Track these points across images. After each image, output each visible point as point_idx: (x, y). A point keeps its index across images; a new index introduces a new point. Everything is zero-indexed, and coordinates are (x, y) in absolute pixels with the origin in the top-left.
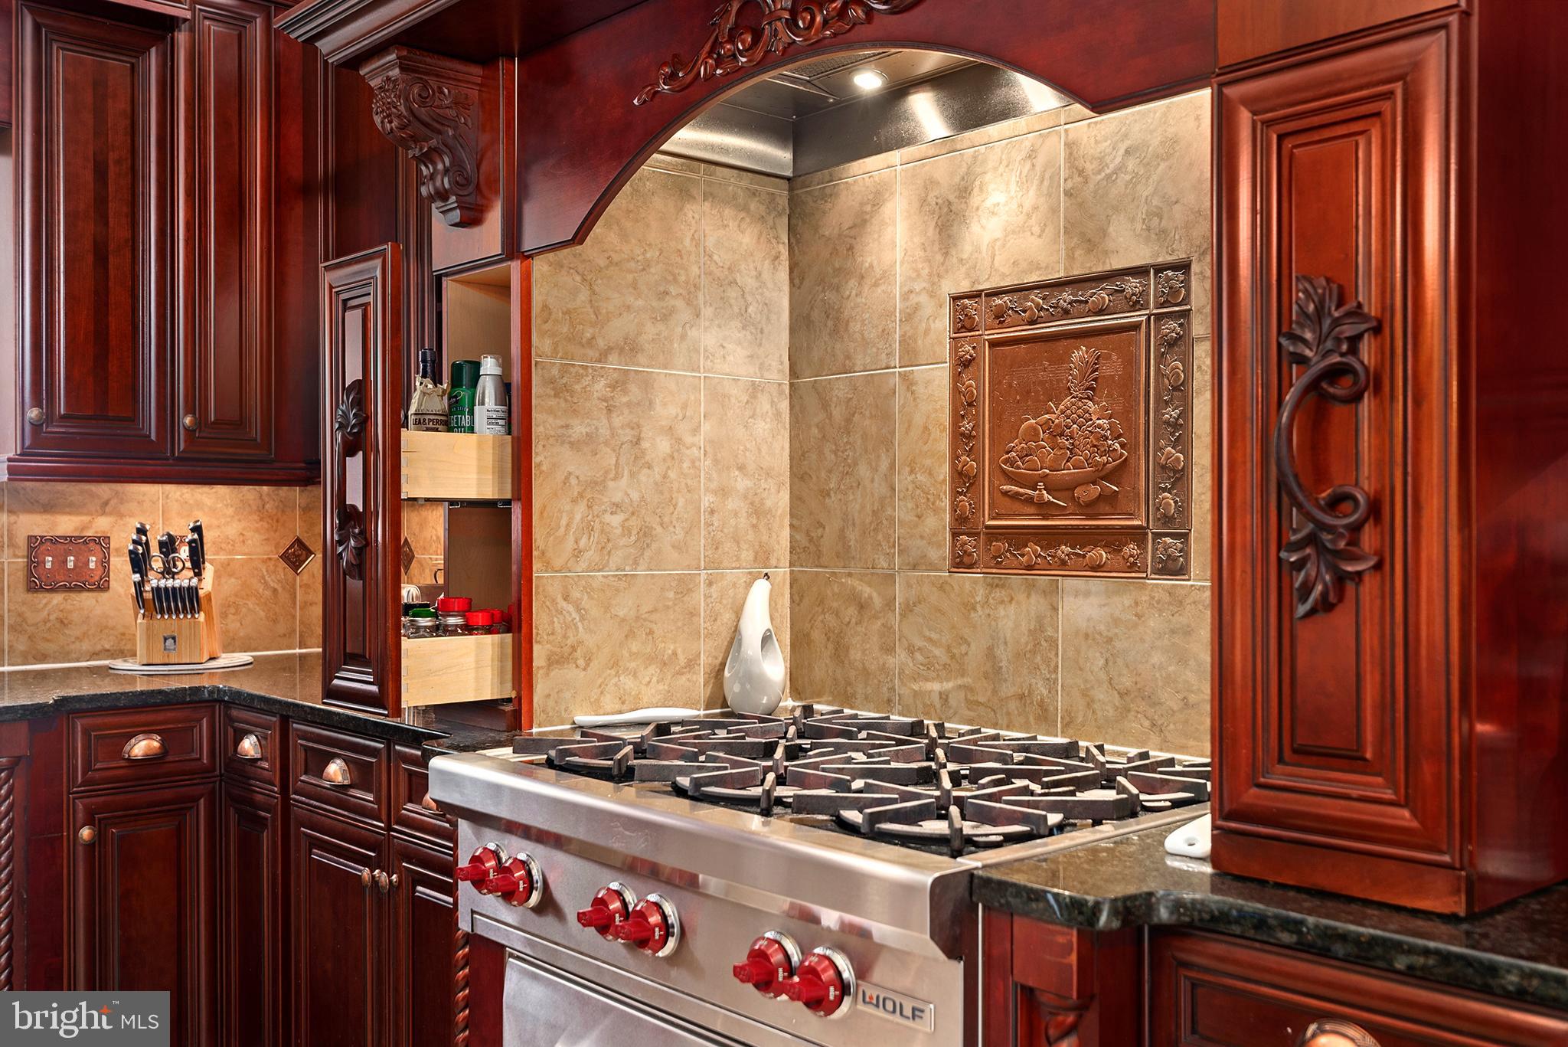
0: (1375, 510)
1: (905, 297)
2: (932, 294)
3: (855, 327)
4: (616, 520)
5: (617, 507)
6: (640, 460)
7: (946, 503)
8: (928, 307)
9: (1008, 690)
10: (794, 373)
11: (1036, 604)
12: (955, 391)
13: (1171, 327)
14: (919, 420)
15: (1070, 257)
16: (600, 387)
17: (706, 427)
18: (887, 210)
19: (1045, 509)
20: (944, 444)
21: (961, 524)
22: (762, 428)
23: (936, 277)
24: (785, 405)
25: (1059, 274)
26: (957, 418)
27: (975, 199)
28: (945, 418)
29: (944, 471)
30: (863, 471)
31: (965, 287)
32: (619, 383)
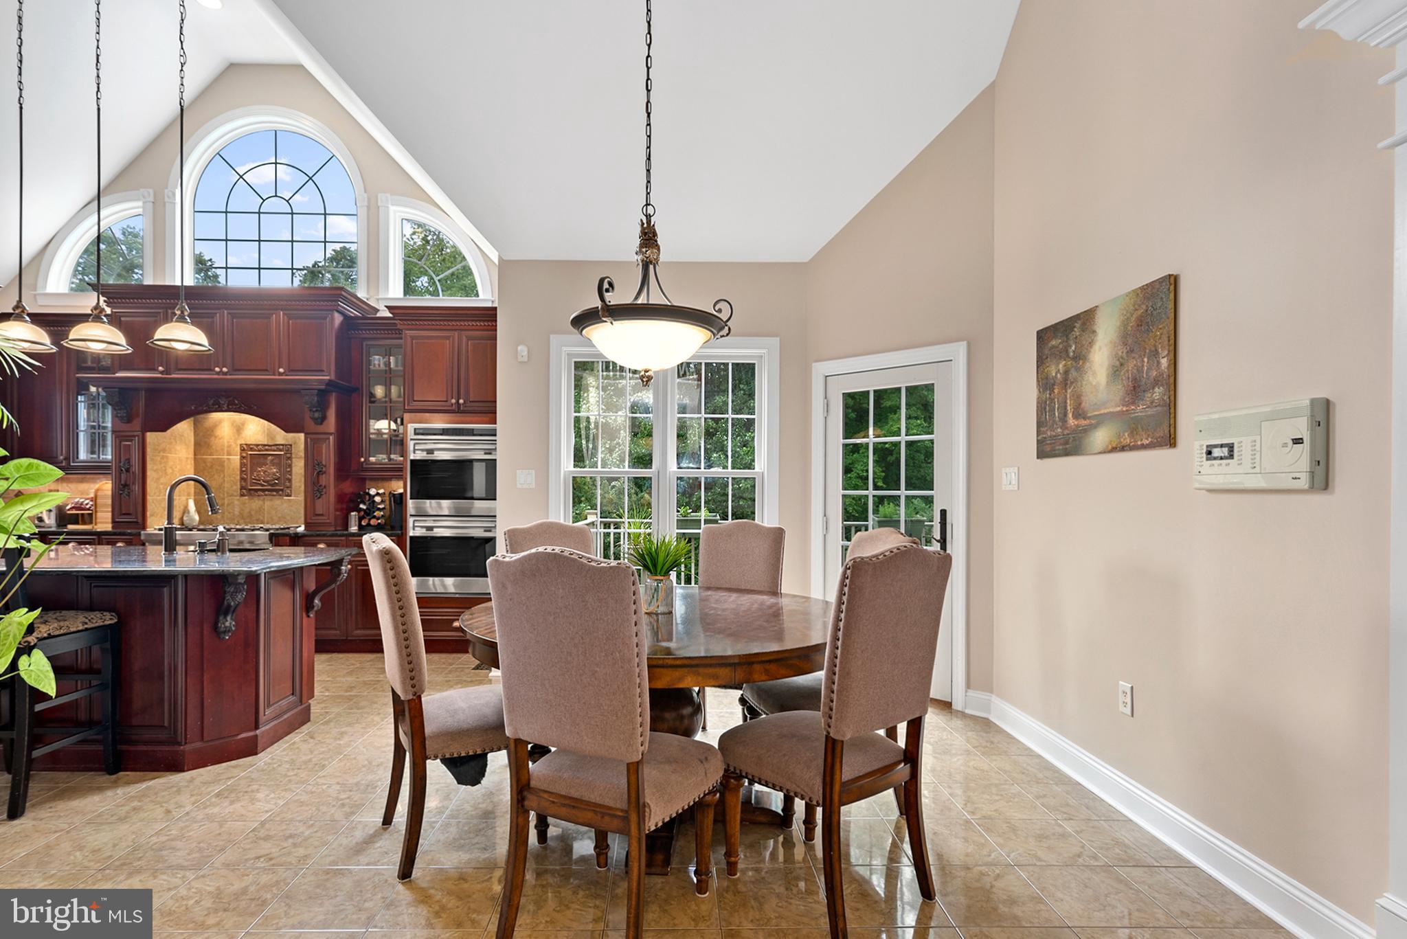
0: (325, 487)
1: (228, 442)
2: (235, 443)
3: (214, 447)
4: (161, 486)
5: (162, 484)
6: (166, 474)
7: (239, 483)
8: (234, 445)
9: (254, 518)
10: (195, 455)
11: (261, 502)
12: (241, 463)
13: (288, 455)
14: (232, 467)
15: (268, 440)
16: (159, 459)
17: (178, 467)
18: (222, 424)
19: (263, 485)
20: (238, 473)
21: (242, 488)
22: (189, 467)
23: (236, 440)
24: (193, 462)
25: (266, 443)
26: (241, 467)
27: (246, 426)
28: (239, 467)
29: (238, 478)
30: (216, 476)
31: (243, 442)
32: (163, 458)
